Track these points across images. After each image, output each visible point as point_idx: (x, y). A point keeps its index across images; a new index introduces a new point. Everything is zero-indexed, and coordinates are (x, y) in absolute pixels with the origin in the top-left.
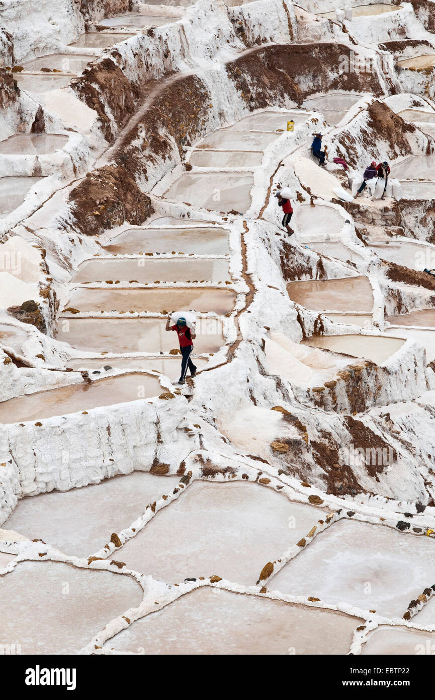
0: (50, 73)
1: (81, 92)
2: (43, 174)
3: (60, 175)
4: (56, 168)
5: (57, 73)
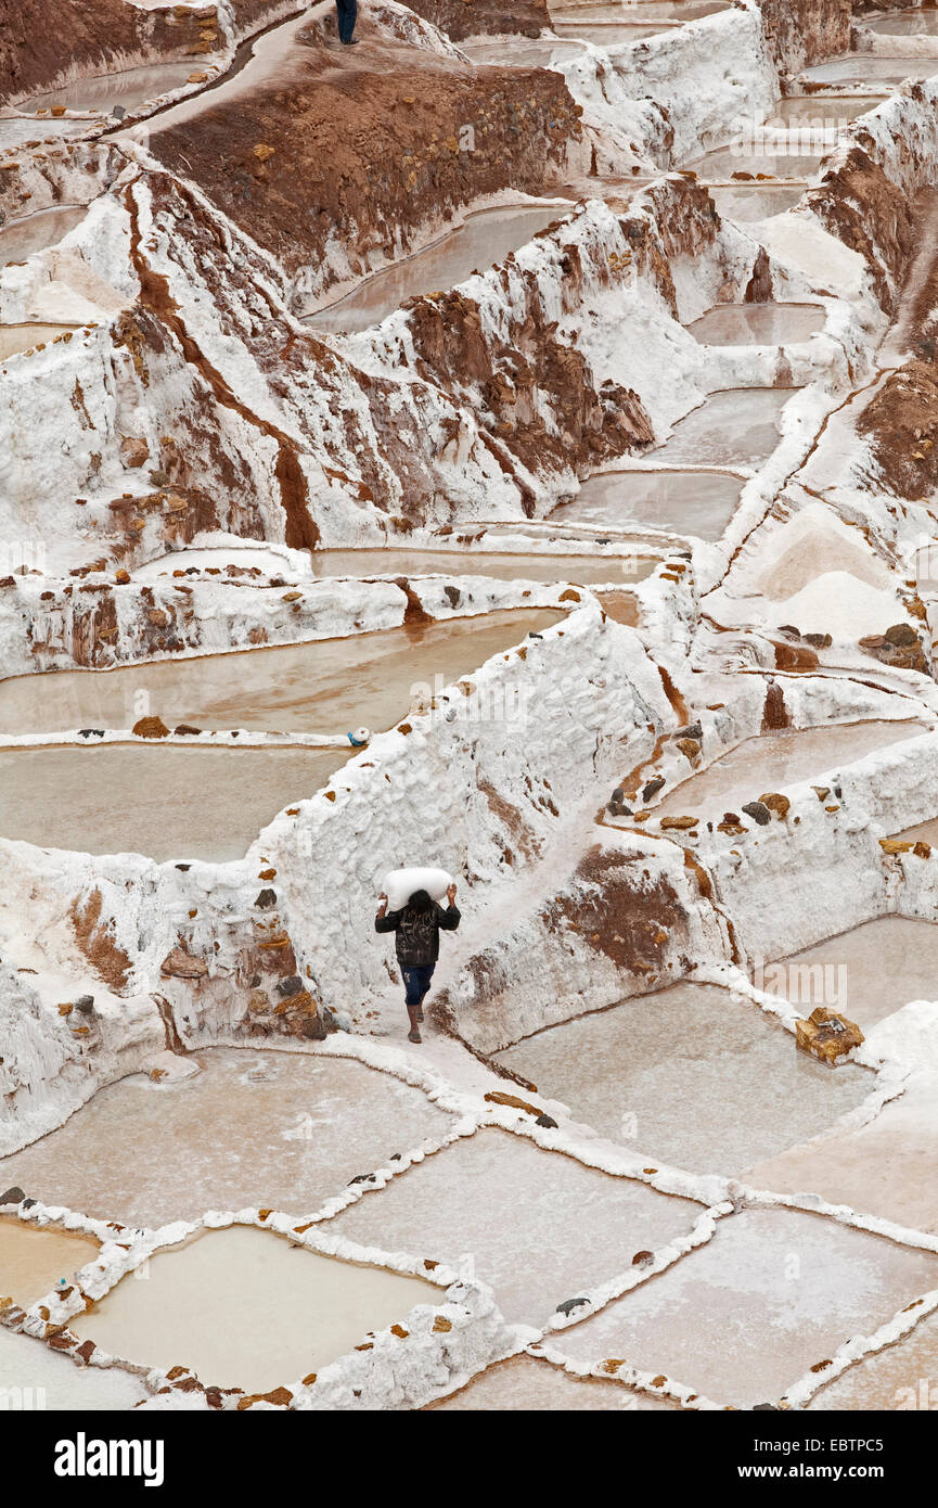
0: (751, 182)
1: (829, 216)
2: (795, 383)
3: (828, 382)
4: (820, 370)
5: (765, 181)
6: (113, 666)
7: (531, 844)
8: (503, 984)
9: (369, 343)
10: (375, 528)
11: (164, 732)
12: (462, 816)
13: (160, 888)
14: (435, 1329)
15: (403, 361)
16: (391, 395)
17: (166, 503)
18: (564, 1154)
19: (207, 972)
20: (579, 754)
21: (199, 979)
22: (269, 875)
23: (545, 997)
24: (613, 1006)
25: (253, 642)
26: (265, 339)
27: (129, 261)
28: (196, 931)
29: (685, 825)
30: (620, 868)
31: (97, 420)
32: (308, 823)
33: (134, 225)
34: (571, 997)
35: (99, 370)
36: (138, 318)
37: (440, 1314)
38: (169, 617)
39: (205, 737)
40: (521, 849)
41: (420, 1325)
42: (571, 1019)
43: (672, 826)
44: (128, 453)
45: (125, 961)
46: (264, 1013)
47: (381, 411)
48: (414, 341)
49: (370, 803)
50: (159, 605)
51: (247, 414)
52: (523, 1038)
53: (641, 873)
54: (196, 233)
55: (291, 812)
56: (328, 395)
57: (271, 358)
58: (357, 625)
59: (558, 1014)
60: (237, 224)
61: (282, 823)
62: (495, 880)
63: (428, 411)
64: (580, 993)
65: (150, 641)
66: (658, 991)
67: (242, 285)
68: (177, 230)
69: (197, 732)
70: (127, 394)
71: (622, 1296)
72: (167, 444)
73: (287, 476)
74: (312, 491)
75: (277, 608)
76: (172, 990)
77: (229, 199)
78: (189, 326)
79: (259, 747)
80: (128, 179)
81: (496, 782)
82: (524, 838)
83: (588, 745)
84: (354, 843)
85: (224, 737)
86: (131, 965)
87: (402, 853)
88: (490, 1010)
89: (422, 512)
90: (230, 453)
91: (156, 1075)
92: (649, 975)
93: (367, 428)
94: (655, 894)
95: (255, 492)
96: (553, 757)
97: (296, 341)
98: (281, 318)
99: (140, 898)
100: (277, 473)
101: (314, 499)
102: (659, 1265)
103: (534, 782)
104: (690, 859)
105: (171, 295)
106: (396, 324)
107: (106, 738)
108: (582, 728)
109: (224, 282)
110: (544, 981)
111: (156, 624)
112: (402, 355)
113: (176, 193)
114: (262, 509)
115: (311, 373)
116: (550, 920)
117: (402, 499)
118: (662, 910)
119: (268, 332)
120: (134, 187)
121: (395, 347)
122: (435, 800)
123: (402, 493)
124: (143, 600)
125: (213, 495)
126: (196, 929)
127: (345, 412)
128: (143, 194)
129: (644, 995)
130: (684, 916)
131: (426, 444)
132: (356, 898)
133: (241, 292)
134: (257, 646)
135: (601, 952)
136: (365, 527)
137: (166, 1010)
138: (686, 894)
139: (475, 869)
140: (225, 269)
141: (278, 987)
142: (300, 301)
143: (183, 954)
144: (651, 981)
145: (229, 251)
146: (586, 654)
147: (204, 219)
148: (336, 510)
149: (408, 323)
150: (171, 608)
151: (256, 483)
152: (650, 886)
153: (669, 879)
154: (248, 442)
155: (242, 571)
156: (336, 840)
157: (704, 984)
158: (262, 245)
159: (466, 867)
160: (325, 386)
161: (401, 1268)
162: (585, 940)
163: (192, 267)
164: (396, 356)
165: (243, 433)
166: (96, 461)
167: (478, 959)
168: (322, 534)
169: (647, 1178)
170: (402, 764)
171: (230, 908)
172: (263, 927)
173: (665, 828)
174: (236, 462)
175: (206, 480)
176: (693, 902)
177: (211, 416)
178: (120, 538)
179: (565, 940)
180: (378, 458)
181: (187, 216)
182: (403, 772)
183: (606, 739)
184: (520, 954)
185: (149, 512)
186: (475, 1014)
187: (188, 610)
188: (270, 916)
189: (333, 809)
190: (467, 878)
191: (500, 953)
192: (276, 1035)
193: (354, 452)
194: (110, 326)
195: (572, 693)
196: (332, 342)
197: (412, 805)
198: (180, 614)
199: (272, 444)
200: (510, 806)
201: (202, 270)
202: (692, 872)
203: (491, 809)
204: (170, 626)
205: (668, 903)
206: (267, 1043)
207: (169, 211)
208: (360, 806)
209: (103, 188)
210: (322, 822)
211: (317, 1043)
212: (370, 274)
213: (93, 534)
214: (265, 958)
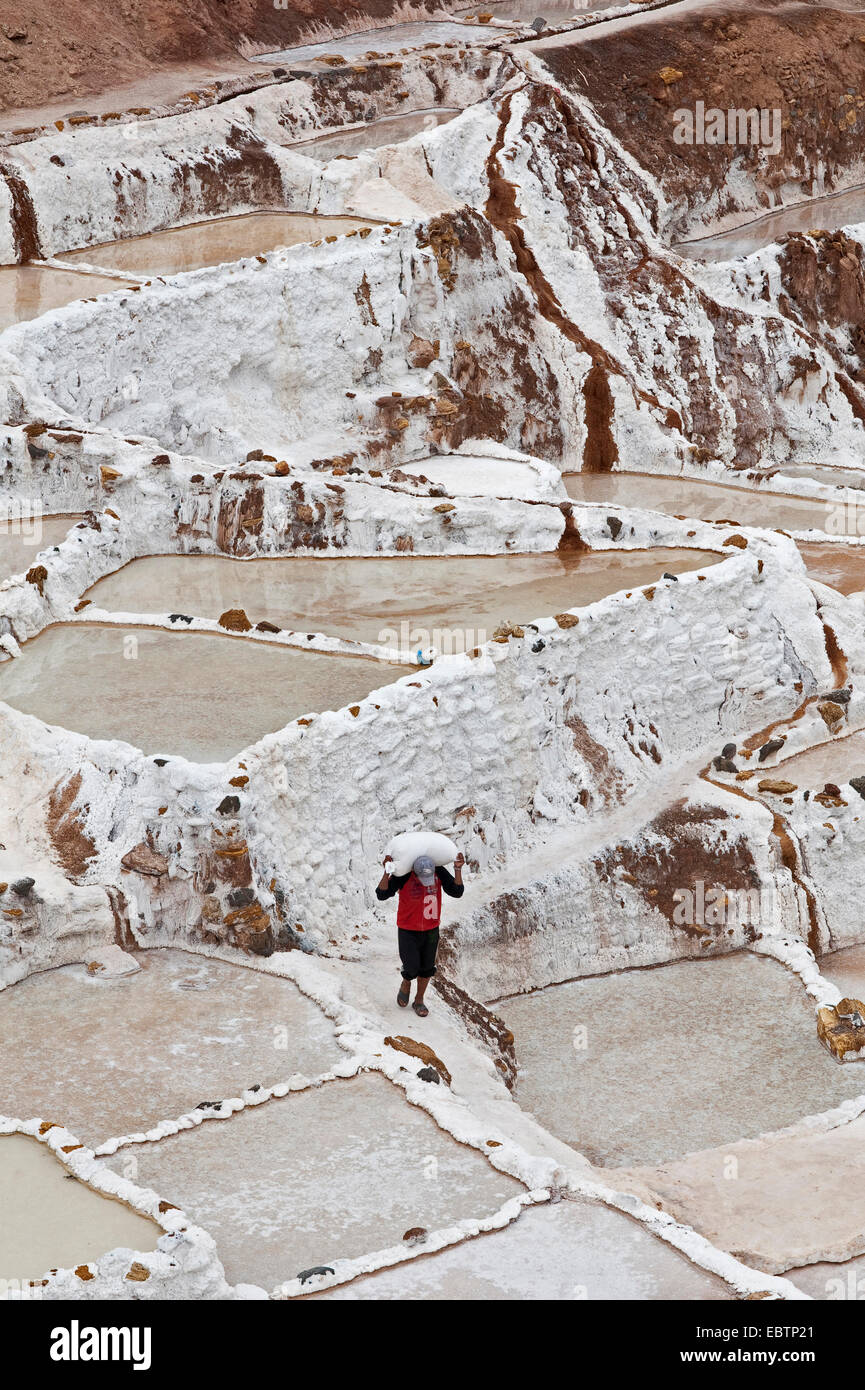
6: (253, 556)
7: (614, 788)
8: (533, 927)
9: (729, 273)
10: (672, 456)
11: (246, 626)
12: (533, 750)
13: (140, 779)
14: (129, 1276)
15: (765, 294)
16: (741, 327)
17: (433, 406)
18: (426, 1111)
19: (167, 872)
20: (701, 703)
21: (160, 879)
22: (240, 782)
23: (583, 946)
24: (660, 965)
25: (399, 549)
26: (616, 258)
27: (483, 167)
28: (163, 828)
29: (782, 790)
30: (697, 826)
31: (383, 317)
32: (319, 734)
33: (501, 133)
34: (614, 949)
35: (395, 268)
36: (460, 222)
37: (139, 1260)
38: (316, 514)
39: (282, 637)
40: (601, 791)
41: (113, 1269)
42: (611, 972)
43: (768, 790)
44: (414, 353)
45: (90, 847)
46: (215, 920)
47: (724, 342)
48: (783, 276)
49: (405, 724)
50: (309, 501)
51: (569, 329)
52: (551, 984)
53: (718, 833)
54: (565, 146)
55: (303, 722)
56: (667, 320)
57: (617, 277)
58: (508, 544)
59: (597, 965)
60: (623, 143)
61: (291, 731)
62: (562, 820)
63: (780, 347)
64: (627, 947)
65: (295, 536)
66: (715, 956)
67: (604, 203)
68: (546, 142)
69: (276, 630)
70: (424, 295)
71: (376, 1272)
72: (463, 348)
73: (595, 394)
74: (618, 413)
75: (427, 518)
76: (130, 884)
77: (621, 118)
78: (528, 237)
79: (331, 653)
80: (512, 88)
81: (589, 719)
82: (608, 781)
83: (716, 694)
84: (376, 762)
85: (300, 638)
86: (96, 853)
87: (441, 779)
88: (511, 951)
89: (758, 447)
90: (536, 366)
91: (93, 968)
92: (703, 939)
93: (707, 357)
94: (729, 857)
95: (557, 406)
96: (669, 703)
97: (649, 264)
98: (639, 239)
99: (120, 788)
100: (585, 390)
101: (618, 421)
102: (431, 1246)
103: (637, 726)
104: (779, 826)
105: (517, 204)
106: (767, 257)
107: (192, 626)
108: (707, 677)
109: (585, 198)
110: (585, 930)
111: (302, 520)
112: (765, 289)
113: (554, 106)
114: (564, 424)
115: (655, 296)
116: (603, 868)
117: (734, 431)
118: (732, 874)
119: (620, 251)
120: (514, 97)
121: (758, 280)
122: (495, 731)
123: (735, 425)
124: (291, 494)
125: (508, 405)
126: (163, 827)
127: (682, 338)
128: (520, 104)
129: (698, 959)
130: (755, 882)
131: (772, 379)
132: (370, 818)
133: (601, 209)
134: (401, 554)
135: (657, 909)
136: (663, 454)
137: (118, 903)
138: (764, 863)
139: (541, 806)
140: (587, 185)
141: (229, 897)
142: (685, 226)
143: (148, 850)
144: (705, 945)
145: (601, 168)
146: (731, 603)
147: (579, 133)
148: (638, 433)
149: (779, 258)
150: (320, 506)
151: (561, 398)
152: (725, 847)
153: (749, 844)
154: (562, 357)
155: (405, 477)
156: (353, 756)
157: (765, 956)
158: (644, 166)
159: (532, 803)
160: (666, 310)
161: (139, 1206)
162: (642, 893)
163: (551, 179)
164: (758, 289)
165: (558, 347)
166: (376, 357)
167: (508, 897)
168: (620, 456)
169: (487, 1149)
170: (458, 689)
171: (195, 810)
172: (220, 834)
173: (761, 790)
174: (542, 375)
175: (502, 389)
176: (773, 870)
177: (526, 327)
178: (381, 435)
179: (617, 890)
180: (714, 387)
181: (559, 130)
182: (458, 697)
183: (736, 692)
184: (560, 899)
185: (415, 412)
186: (494, 952)
187: (338, 509)
188: (231, 823)
189: (354, 724)
190: (530, 813)
191: (535, 894)
192: (226, 946)
193: (687, 379)
194: (417, 226)
195: (703, 640)
196: (687, 267)
197: (465, 731)
198: (329, 513)
199: (586, 360)
200: (599, 747)
201: (562, 184)
202: (777, 839)
203: (576, 746)
204: (318, 523)
205: (743, 868)
206: (218, 952)
207: (541, 122)
208: (388, 725)
209: (485, 95)
210: (336, 736)
211: (261, 960)
212: (779, 208)
213: (356, 428)
214: (220, 865)
